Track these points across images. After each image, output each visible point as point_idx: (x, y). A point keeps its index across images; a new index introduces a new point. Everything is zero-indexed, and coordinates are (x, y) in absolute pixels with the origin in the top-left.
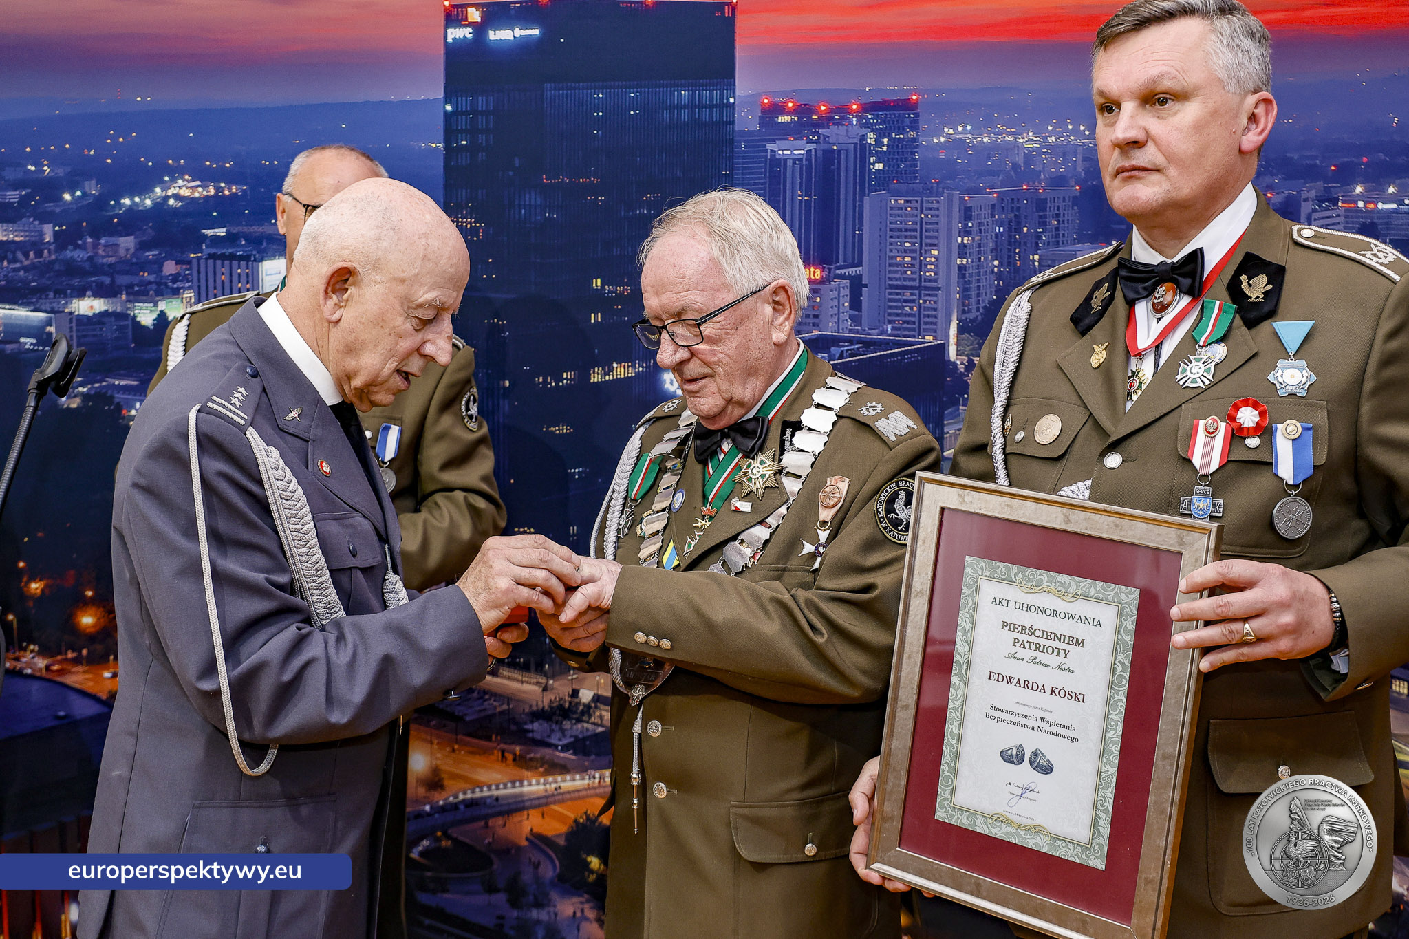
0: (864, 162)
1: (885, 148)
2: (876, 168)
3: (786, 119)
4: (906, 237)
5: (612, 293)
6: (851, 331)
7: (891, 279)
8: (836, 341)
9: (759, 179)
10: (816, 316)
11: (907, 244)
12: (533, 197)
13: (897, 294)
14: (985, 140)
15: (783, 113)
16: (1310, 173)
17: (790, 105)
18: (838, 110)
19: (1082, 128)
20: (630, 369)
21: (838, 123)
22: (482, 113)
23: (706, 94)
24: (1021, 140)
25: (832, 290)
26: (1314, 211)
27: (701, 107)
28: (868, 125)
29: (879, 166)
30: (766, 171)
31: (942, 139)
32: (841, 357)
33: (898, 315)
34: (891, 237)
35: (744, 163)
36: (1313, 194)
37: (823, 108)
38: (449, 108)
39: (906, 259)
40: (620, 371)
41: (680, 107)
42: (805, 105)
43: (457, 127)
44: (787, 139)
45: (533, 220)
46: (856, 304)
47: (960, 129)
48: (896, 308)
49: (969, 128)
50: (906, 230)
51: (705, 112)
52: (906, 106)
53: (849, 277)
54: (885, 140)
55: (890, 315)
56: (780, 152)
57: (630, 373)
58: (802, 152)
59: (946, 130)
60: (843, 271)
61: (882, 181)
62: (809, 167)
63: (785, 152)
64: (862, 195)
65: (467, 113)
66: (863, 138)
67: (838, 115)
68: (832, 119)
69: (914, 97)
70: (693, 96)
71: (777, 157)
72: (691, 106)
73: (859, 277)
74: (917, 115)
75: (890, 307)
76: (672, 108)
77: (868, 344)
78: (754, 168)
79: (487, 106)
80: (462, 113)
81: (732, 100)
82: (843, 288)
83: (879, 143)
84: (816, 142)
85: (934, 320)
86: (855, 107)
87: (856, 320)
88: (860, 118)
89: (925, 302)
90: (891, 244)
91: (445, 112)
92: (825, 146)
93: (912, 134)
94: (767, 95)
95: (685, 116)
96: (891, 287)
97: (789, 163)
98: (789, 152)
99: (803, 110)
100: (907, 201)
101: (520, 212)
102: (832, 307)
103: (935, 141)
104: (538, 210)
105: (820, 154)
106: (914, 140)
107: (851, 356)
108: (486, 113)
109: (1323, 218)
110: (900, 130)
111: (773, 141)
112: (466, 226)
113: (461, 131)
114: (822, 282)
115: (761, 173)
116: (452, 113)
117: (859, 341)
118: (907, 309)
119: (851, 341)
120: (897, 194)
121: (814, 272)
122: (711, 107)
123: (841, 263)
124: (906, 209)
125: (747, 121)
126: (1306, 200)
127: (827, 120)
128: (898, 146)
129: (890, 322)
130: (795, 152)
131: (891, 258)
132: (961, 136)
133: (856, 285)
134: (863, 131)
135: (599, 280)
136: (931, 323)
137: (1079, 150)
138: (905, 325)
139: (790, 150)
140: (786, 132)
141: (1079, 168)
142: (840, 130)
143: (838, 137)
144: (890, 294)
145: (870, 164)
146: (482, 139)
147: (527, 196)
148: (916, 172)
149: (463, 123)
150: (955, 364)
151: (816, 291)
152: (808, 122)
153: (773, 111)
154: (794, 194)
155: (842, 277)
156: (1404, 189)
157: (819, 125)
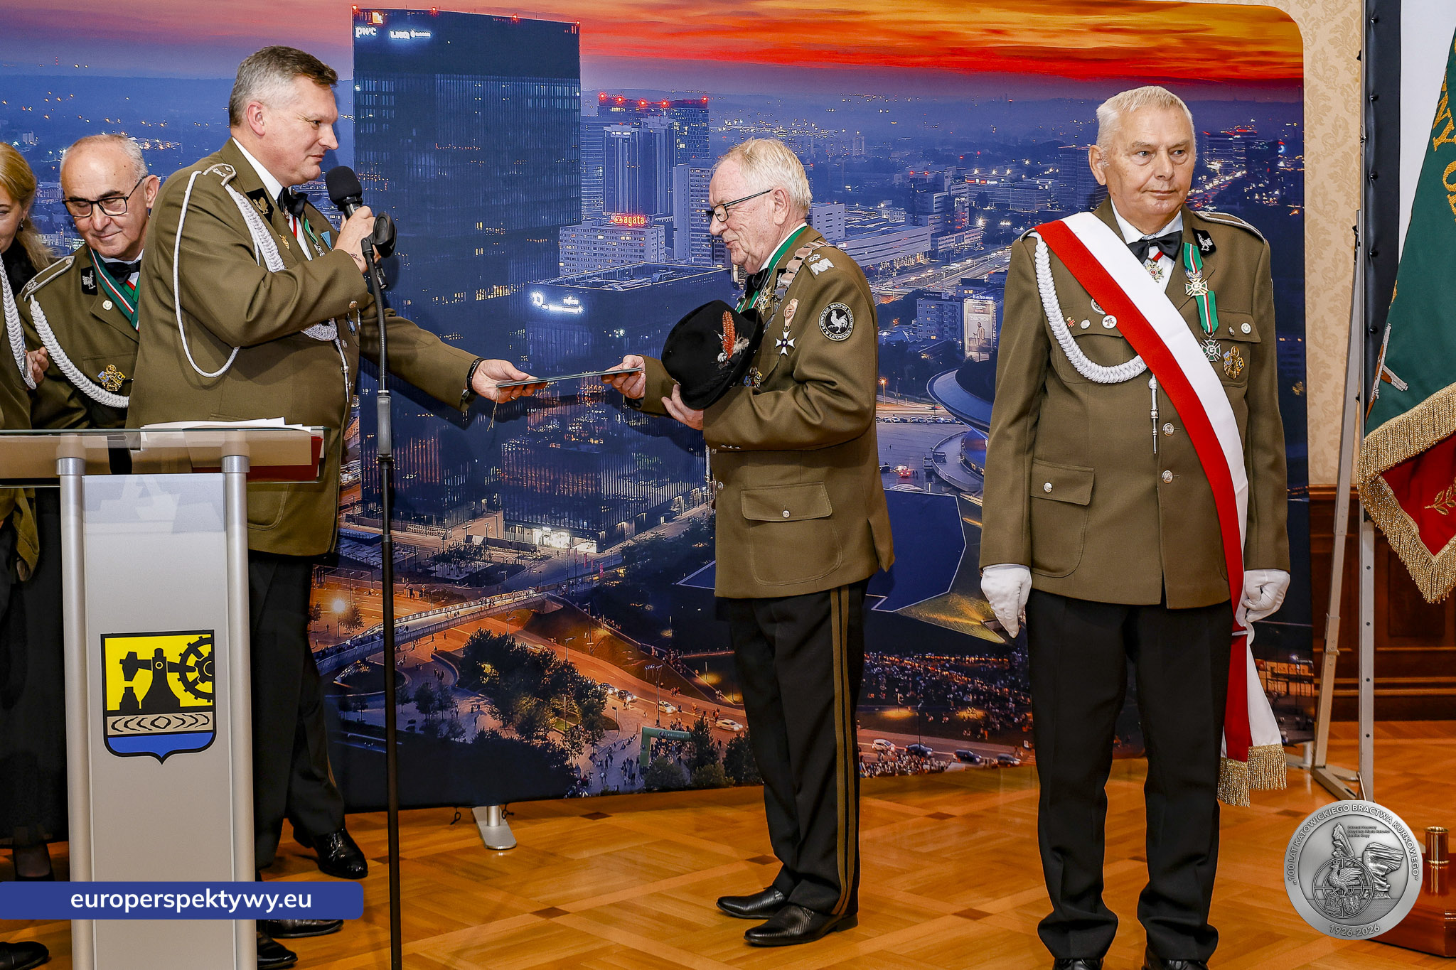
0: (672, 143)
1: (686, 133)
2: (681, 147)
3: (617, 109)
4: (702, 196)
5: (492, 233)
6: (666, 261)
7: (692, 225)
8: (656, 269)
9: (600, 151)
10: (642, 251)
11: (703, 201)
12: (428, 159)
13: (697, 235)
14: (752, 131)
15: (615, 106)
16: (949, 160)
17: (620, 100)
18: (654, 105)
19: (813, 125)
20: (506, 290)
21: (653, 114)
22: (385, 93)
23: (559, 89)
24: (775, 132)
25: (652, 233)
26: (952, 184)
27: (555, 98)
28: (673, 117)
29: (683, 145)
30: (603, 146)
31: (724, 129)
32: (659, 281)
33: (698, 250)
34: (692, 196)
35: (587, 140)
36: (950, 174)
37: (643, 103)
38: (358, 88)
39: (703, 211)
40: (499, 292)
41: (540, 97)
42: (630, 100)
43: (365, 103)
44: (618, 124)
45: (428, 177)
46: (669, 242)
47: (736, 122)
48: (697, 245)
49: (741, 122)
50: (702, 191)
51: (559, 102)
52: (699, 105)
53: (664, 223)
54: (686, 128)
55: (692, 250)
56: (614, 133)
57: (508, 292)
58: (629, 134)
59: (726, 122)
60: (660, 219)
61: (685, 157)
62: (634, 144)
63: (617, 133)
64: (672, 165)
65: (373, 93)
66: (671, 125)
67: (653, 109)
68: (650, 111)
69: (705, 99)
70: (549, 90)
71: (611, 136)
72: (549, 97)
73: (671, 223)
74: (707, 111)
75: (693, 245)
76: (534, 97)
77: (679, 271)
78: (595, 144)
79: (389, 88)
80: (369, 93)
81: (578, 94)
82: (661, 231)
83: (682, 130)
84: (639, 127)
85: (723, 254)
86: (665, 103)
87: (670, 253)
88: (668, 112)
89: (716, 241)
90: (692, 201)
91: (355, 92)
92: (646, 131)
93: (704, 125)
94: (603, 91)
95: (544, 104)
96: (693, 230)
97: (621, 141)
98: (620, 133)
99: (629, 104)
100: (702, 171)
101: (418, 171)
102: (653, 245)
103: (719, 129)
104: (432, 170)
105: (641, 135)
106: (705, 128)
107: (668, 279)
108: (389, 93)
109: (957, 189)
110: (696, 121)
111: (609, 125)
112: (374, 179)
113: (369, 107)
114: (645, 226)
115: (600, 148)
116: (361, 92)
117: (671, 269)
118: (704, 246)
119: (667, 269)
120: (695, 166)
121: (640, 220)
122: (563, 98)
123: (658, 213)
124: (702, 176)
125: (589, 110)
126: (947, 177)
127: (647, 112)
128: (695, 132)
129: (693, 255)
130: (624, 134)
131: (692, 210)
132: (736, 127)
133: (670, 229)
134: (672, 121)
135: (481, 223)
136: (721, 256)
137: (812, 140)
138: (704, 258)
139: (622, 132)
140: (617, 119)
141: (812, 152)
142: (656, 119)
143: (655, 124)
144: (692, 235)
145: (676, 144)
146: (386, 113)
147: (423, 159)
148: (707, 151)
149: (370, 100)
150: (737, 284)
151: (642, 233)
152: (632, 112)
153: (607, 103)
154: (624, 163)
155: (659, 223)
156: (1001, 172)
157: (641, 115)
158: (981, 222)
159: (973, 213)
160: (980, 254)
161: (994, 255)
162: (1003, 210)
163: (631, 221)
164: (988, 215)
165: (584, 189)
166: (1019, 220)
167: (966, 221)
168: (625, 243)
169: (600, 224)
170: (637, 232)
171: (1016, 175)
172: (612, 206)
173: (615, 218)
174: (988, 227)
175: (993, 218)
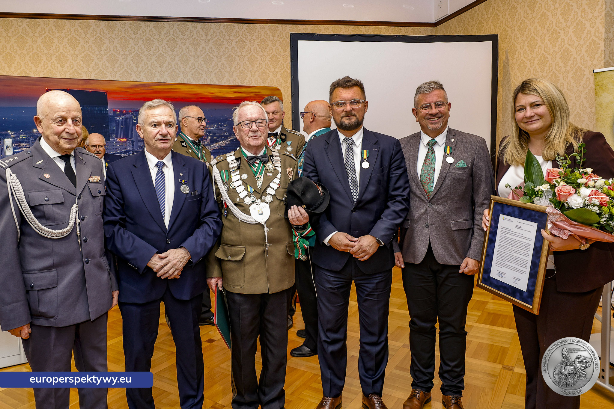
0: (132, 121)
3: (118, 113)
8: (130, 151)
10: (126, 147)
17: (118, 110)
18: (127, 112)
21: (127, 114)
23: (102, 108)
25: (128, 142)
28: (133, 114)
29: (135, 121)
35: (110, 120)
37: (124, 111)
41: (98, 110)
42: (121, 110)
46: (133, 145)
51: (103, 111)
58: (121, 119)
62: (123, 121)
64: (133, 126)
66: (132, 116)
70: (100, 108)
71: (117, 119)
72: (100, 110)
73: (133, 140)
76: (96, 110)
78: (112, 121)
81: (108, 109)
83: (135, 117)
87: (133, 147)
88: (131, 113)
92: (125, 118)
94: (114, 108)
95: (99, 112)
97: (119, 120)
102: (128, 145)
111: (116, 117)
114: (126, 141)
115: (114, 122)
117: (134, 151)
119: (132, 151)
121: (125, 139)
125: (111, 113)
127: (125, 113)
129: (139, 148)
133: (133, 141)
139: (119, 118)
140: (118, 115)
143: (128, 116)
144: (139, 143)
151: (126, 143)
152: (122, 113)
153: (115, 111)
154: (121, 126)
155: (130, 140)
156: (214, 126)
157: (124, 114)
158: (209, 138)
159: (208, 136)
160: (210, 145)
161: (213, 145)
162: (214, 135)
163: (122, 140)
164: (211, 136)
165: (110, 133)
166: (218, 137)
167: (206, 137)
168: (121, 145)
169: (115, 141)
170: (124, 142)
171: (217, 127)
172: (117, 137)
173: (119, 140)
174: (211, 139)
175: (212, 137)
